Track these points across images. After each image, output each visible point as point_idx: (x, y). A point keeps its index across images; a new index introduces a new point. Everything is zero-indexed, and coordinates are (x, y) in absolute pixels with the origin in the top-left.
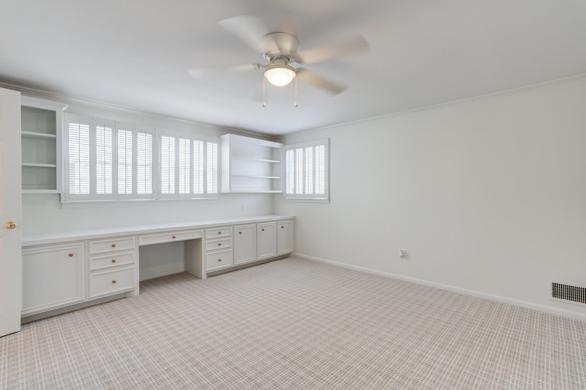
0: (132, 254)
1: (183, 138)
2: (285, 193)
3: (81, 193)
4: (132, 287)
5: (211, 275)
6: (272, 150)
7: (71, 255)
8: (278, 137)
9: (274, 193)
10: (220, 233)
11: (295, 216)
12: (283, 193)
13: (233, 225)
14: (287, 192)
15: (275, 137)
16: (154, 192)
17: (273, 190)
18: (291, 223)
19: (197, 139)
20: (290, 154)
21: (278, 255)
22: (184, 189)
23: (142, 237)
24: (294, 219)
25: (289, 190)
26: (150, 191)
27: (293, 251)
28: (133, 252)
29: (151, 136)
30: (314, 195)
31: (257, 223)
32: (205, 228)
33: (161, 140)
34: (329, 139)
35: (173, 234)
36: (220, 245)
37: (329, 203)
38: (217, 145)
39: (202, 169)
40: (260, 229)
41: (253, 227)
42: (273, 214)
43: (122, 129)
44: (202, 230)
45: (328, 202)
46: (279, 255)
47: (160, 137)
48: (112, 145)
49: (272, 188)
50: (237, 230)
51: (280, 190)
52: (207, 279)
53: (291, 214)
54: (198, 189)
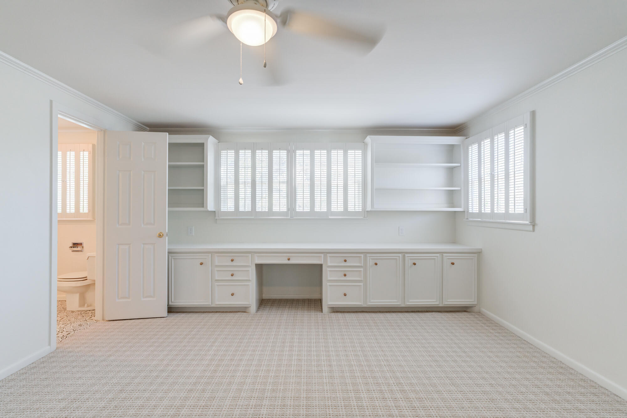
0: (248, 271)
1: (318, 149)
2: (468, 212)
3: (228, 210)
4: (248, 303)
5: (336, 310)
6: (451, 148)
7: (201, 264)
8: (459, 128)
9: (455, 212)
10: (345, 261)
11: (481, 249)
12: (464, 212)
13: (366, 253)
14: (470, 211)
15: (455, 129)
16: (288, 209)
17: (453, 207)
18: (472, 259)
19: (335, 149)
20: (473, 150)
21: (443, 304)
22: (321, 207)
23: (258, 255)
24: (479, 252)
25: (474, 208)
26: (284, 209)
27: (476, 303)
28: (250, 269)
29: (286, 152)
30: (507, 215)
31: (404, 253)
32: (325, 253)
33: (295, 155)
34: (533, 114)
35: (289, 256)
36: (345, 275)
37: (534, 230)
38: (361, 152)
39: (341, 183)
40: (409, 263)
41: (398, 258)
42: (454, 242)
43: (259, 149)
44: (322, 255)
45: (531, 228)
46: (445, 305)
47: (294, 152)
48: (252, 166)
49: (451, 203)
50: (371, 260)
51: (460, 207)
52: (329, 314)
53: (477, 245)
54: (337, 206)
